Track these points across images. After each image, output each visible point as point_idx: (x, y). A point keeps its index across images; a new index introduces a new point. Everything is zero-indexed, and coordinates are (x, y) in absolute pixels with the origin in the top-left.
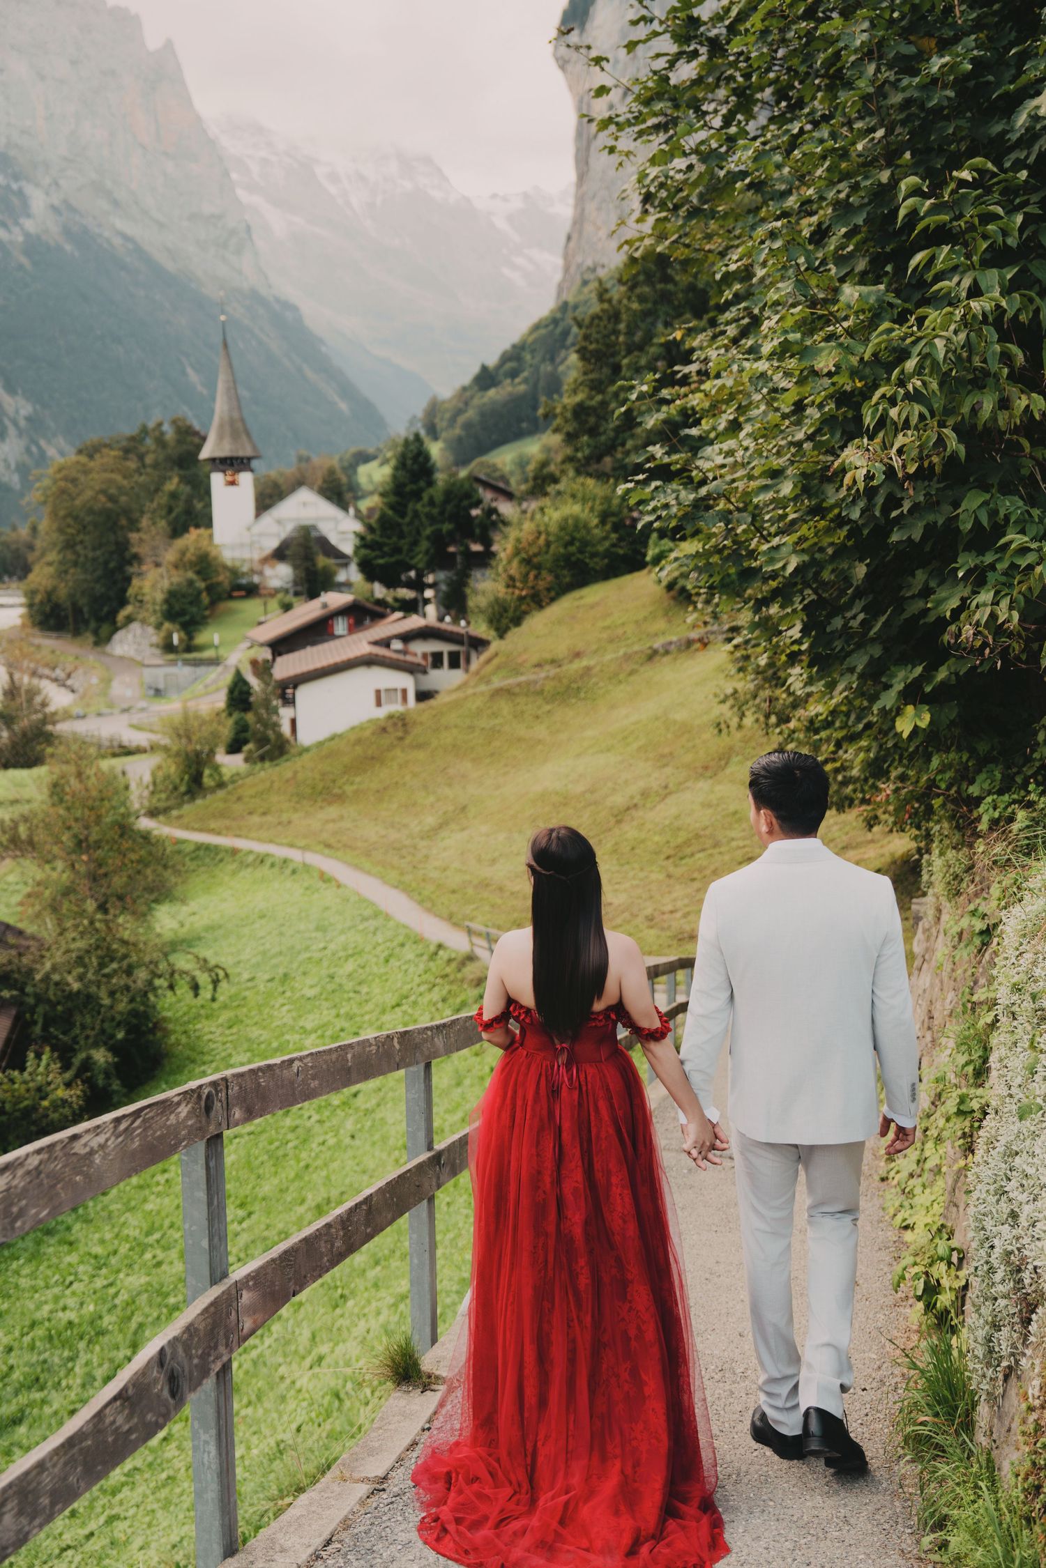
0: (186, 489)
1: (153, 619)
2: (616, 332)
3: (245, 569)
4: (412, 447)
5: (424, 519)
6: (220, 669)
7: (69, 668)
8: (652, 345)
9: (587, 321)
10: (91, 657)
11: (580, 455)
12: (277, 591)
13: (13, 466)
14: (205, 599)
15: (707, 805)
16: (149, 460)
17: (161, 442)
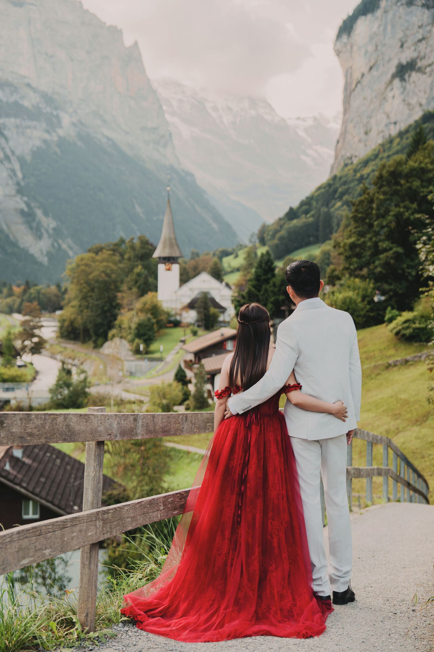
0: (146, 272)
1: (130, 337)
2: (372, 209)
3: (173, 313)
4: (265, 258)
5: (270, 293)
6: (163, 363)
7: (82, 360)
8: (389, 215)
9: (357, 203)
10: (94, 355)
11: (352, 267)
12: (189, 325)
13: (45, 252)
14: (155, 327)
15: (417, 438)
16: (126, 256)
17: (133, 248)
